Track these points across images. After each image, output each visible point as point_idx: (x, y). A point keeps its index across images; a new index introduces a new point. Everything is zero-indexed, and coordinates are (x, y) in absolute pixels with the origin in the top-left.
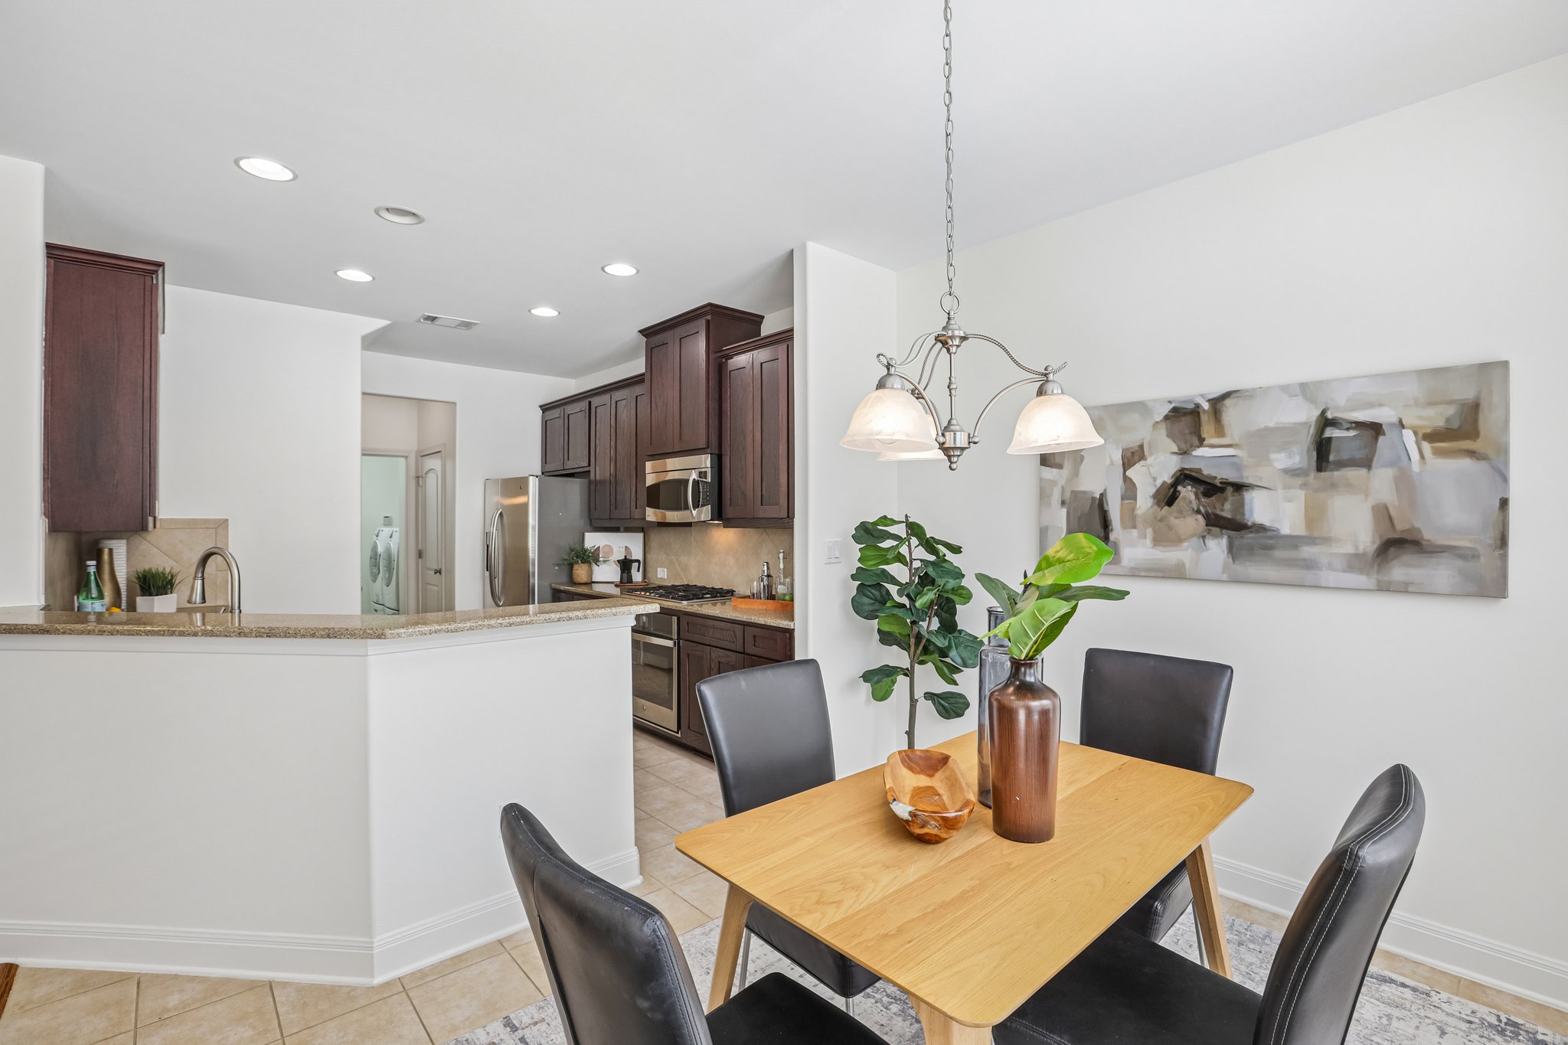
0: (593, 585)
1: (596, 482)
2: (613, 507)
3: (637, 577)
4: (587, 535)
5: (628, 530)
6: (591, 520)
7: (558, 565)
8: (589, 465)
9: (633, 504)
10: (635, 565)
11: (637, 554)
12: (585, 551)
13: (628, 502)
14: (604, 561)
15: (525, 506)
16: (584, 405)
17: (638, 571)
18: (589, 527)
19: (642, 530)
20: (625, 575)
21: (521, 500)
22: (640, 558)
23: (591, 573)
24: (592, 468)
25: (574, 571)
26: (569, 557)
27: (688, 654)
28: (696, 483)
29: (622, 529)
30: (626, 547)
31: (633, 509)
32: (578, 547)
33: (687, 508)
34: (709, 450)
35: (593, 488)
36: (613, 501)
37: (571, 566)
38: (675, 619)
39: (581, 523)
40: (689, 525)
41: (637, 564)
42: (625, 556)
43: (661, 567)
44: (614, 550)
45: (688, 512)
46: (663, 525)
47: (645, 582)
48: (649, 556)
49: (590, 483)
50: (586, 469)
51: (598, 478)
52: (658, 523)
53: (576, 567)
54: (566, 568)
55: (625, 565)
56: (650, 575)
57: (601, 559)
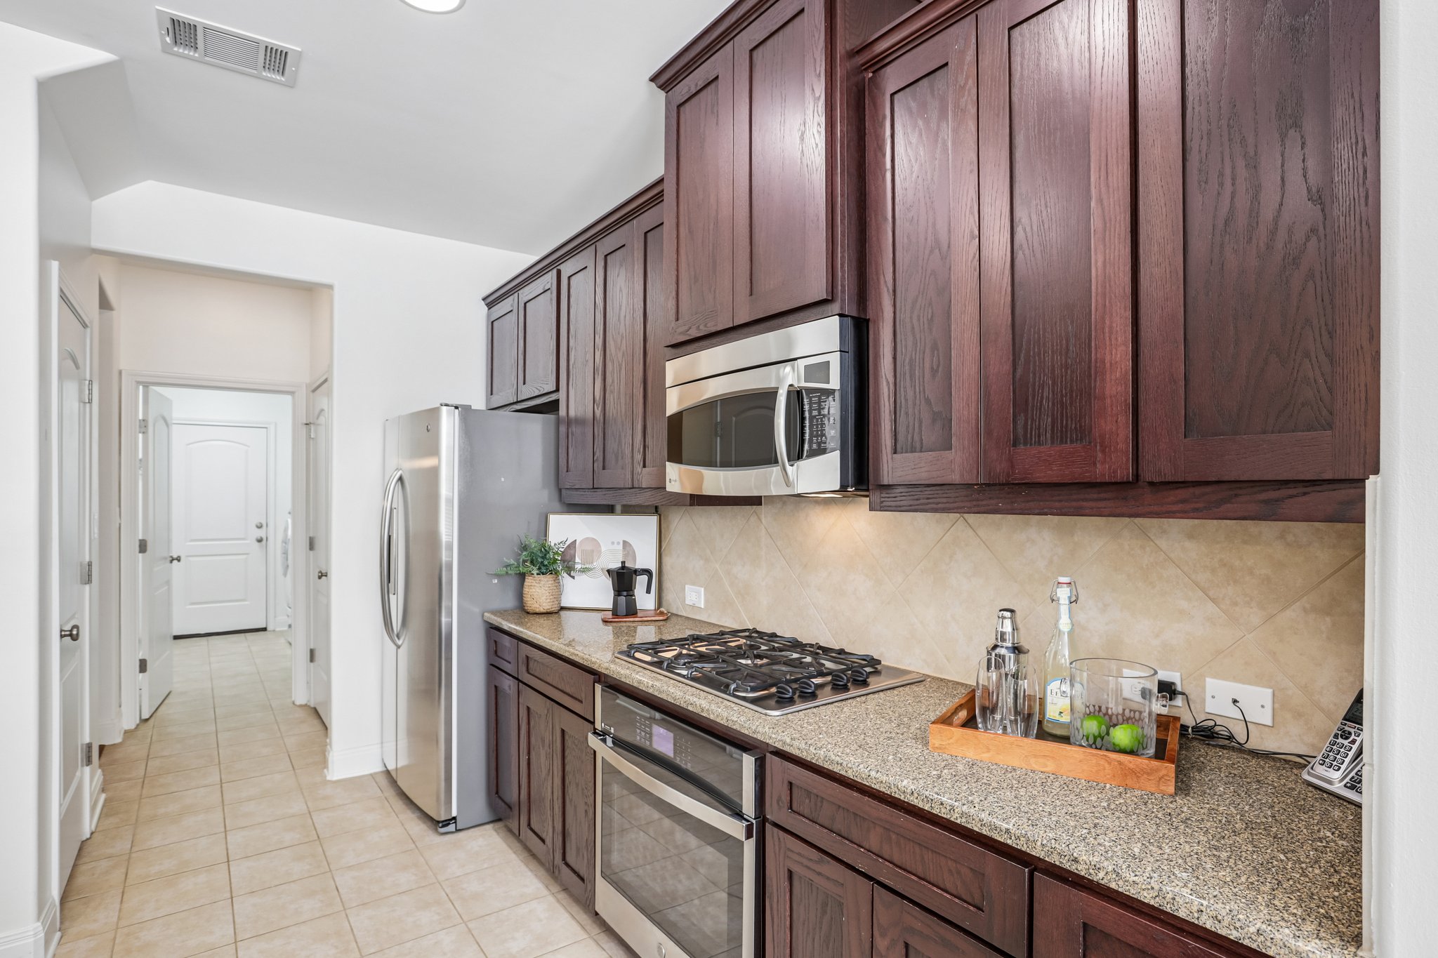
0: (563, 613)
1: (569, 422)
2: (598, 465)
3: (645, 600)
4: (554, 520)
5: (629, 510)
6: (560, 490)
7: (498, 576)
8: (557, 390)
9: (639, 457)
10: (641, 581)
11: (645, 558)
12: (545, 550)
13: (628, 451)
14: (584, 571)
15: (434, 472)
16: (549, 280)
17: (648, 591)
18: (557, 505)
19: (656, 510)
20: (622, 599)
21: (428, 462)
22: (652, 565)
23: (558, 591)
24: (562, 395)
25: (526, 590)
26: (518, 561)
27: (790, 873)
28: (796, 396)
29: (618, 508)
30: (625, 542)
31: (639, 468)
32: (533, 543)
33: (773, 460)
34: (836, 307)
35: (563, 429)
36: (599, 454)
37: (522, 576)
38: (748, 762)
39: (544, 495)
40: (755, 501)
41: (645, 578)
42: (623, 563)
43: (693, 584)
44: (603, 549)
45: (775, 471)
46: (700, 501)
47: (662, 613)
48: (667, 561)
49: (558, 422)
50: (553, 397)
51: (572, 413)
52: (692, 496)
53: (529, 580)
54: (512, 582)
55: (623, 579)
56: (669, 596)
57: (578, 567)
